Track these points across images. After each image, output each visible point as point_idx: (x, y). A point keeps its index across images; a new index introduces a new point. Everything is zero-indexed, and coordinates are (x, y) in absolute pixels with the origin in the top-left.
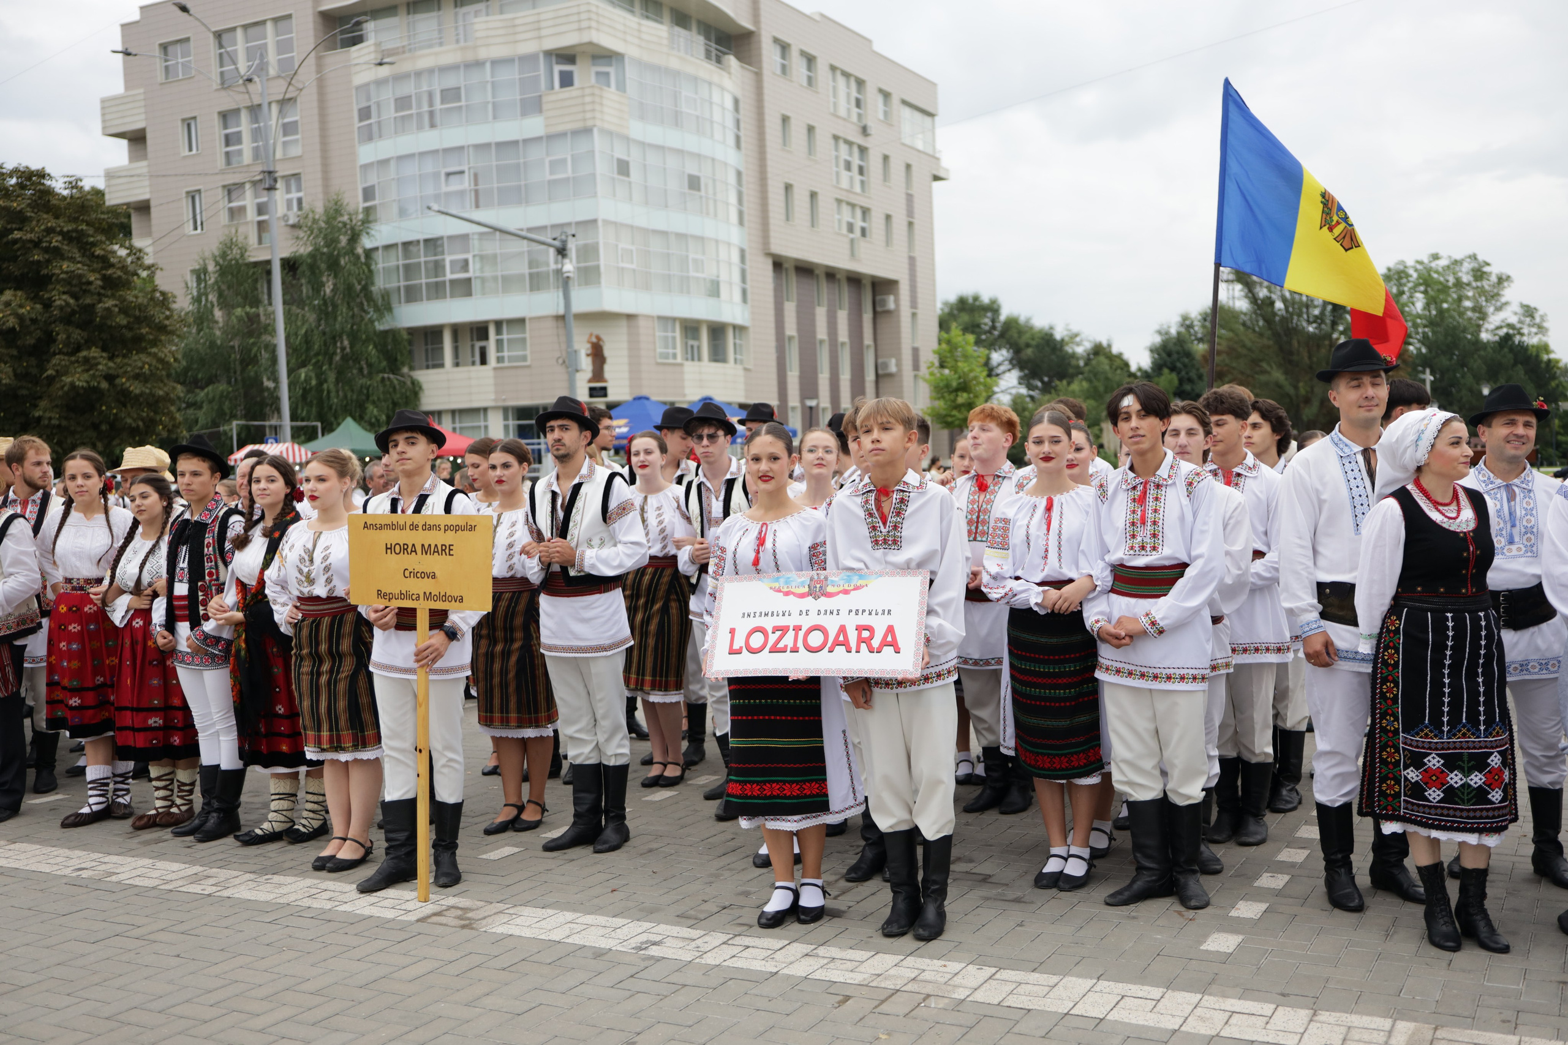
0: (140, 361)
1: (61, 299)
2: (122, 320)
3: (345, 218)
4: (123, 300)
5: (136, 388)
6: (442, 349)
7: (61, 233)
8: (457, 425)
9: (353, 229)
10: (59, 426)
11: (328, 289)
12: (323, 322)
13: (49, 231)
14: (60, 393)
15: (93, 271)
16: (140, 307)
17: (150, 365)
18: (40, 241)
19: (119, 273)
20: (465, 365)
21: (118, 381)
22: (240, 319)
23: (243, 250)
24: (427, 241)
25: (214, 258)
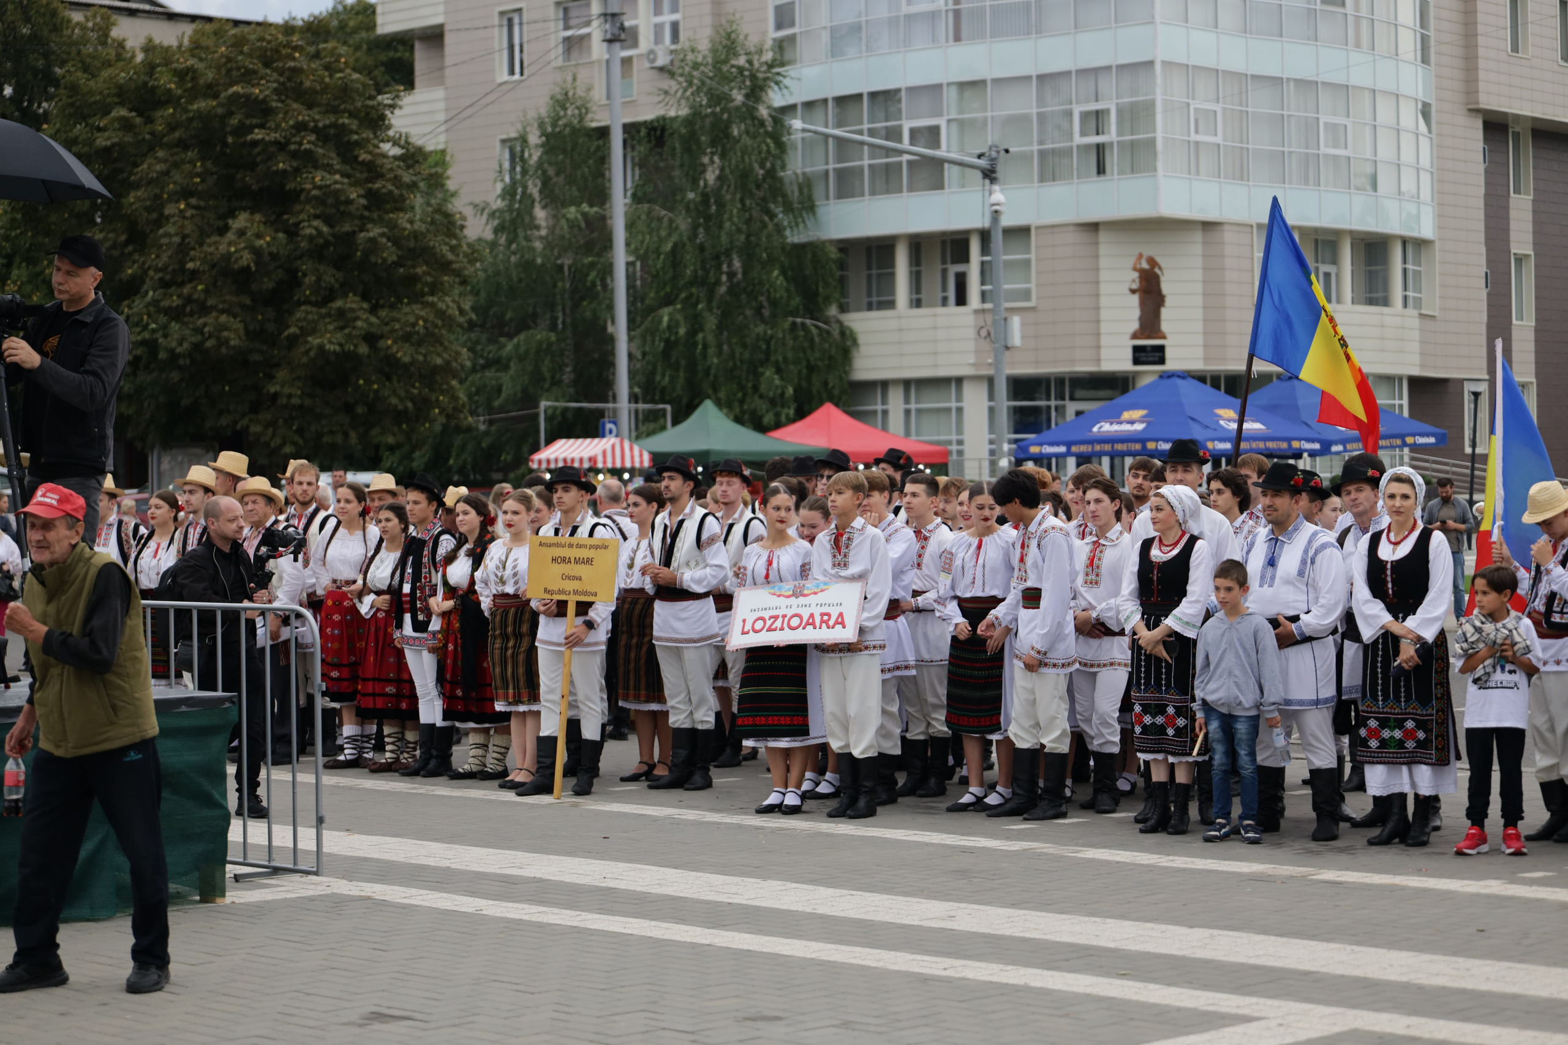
0: (413, 314)
1: (312, 227)
2: (390, 254)
3: (742, 61)
4: (393, 226)
5: (404, 354)
6: (892, 276)
7: (315, 130)
8: (913, 406)
9: (753, 77)
10: (301, 407)
11: (711, 176)
12: (701, 230)
13: (301, 127)
14: (305, 360)
15: (355, 184)
16: (415, 235)
17: (425, 321)
18: (288, 143)
19: (390, 187)
20: (931, 305)
21: (382, 344)
22: (572, 224)
23: (584, 109)
24: (873, 95)
25: (541, 125)
